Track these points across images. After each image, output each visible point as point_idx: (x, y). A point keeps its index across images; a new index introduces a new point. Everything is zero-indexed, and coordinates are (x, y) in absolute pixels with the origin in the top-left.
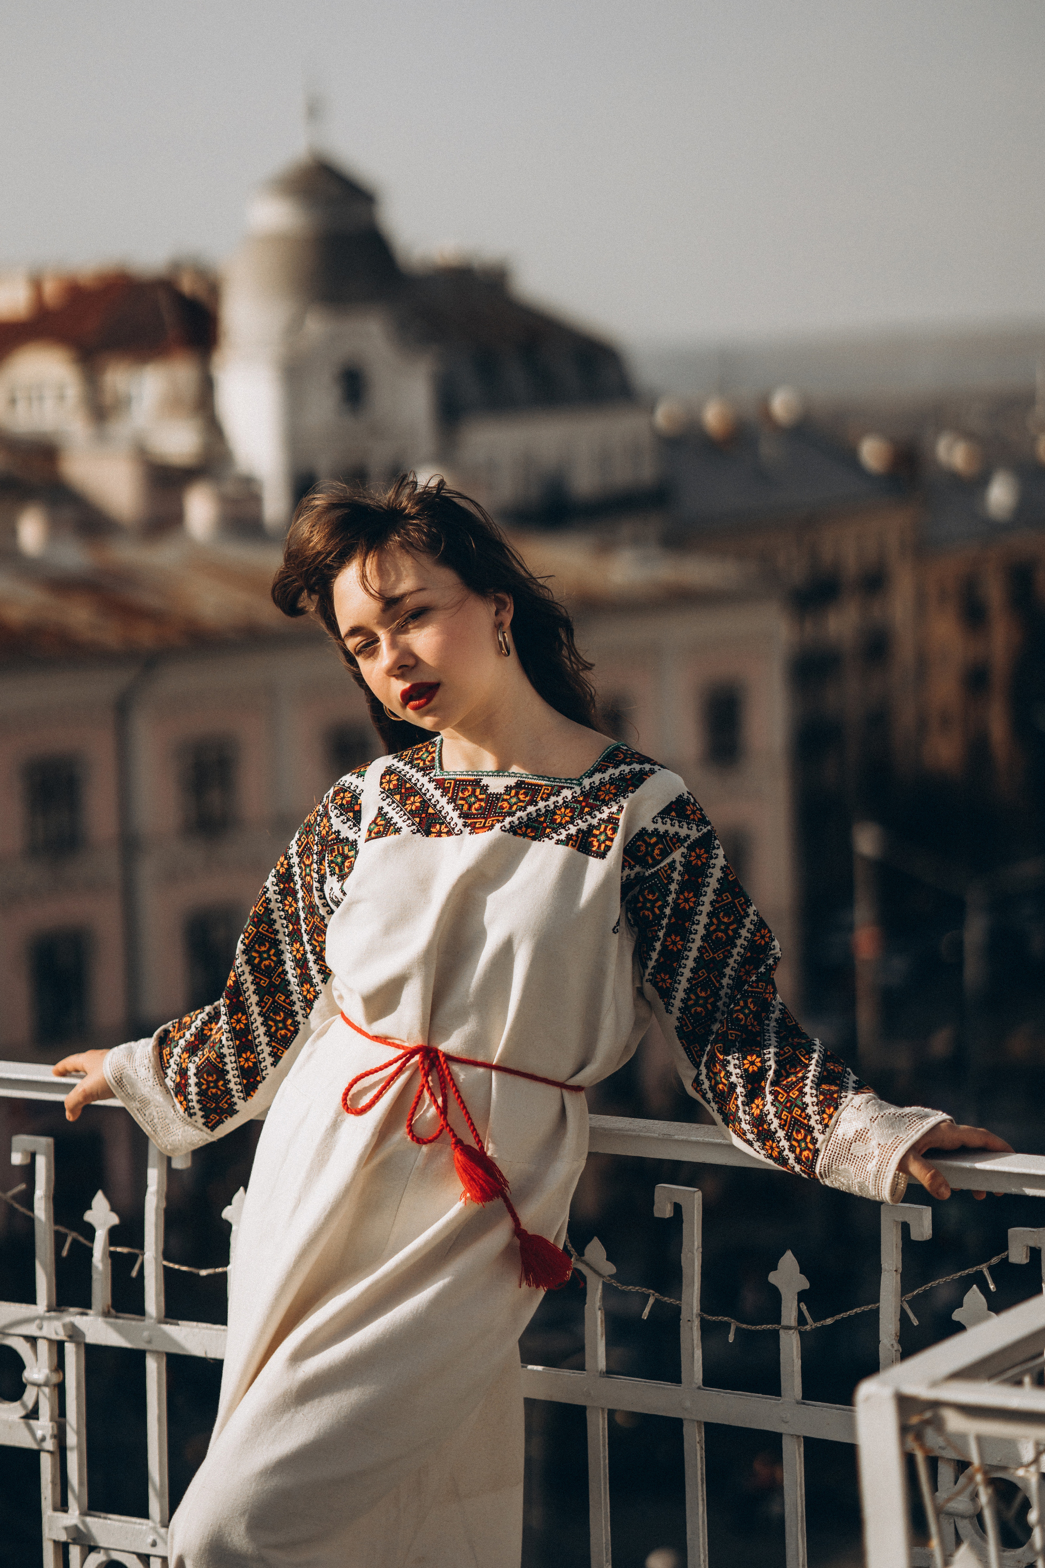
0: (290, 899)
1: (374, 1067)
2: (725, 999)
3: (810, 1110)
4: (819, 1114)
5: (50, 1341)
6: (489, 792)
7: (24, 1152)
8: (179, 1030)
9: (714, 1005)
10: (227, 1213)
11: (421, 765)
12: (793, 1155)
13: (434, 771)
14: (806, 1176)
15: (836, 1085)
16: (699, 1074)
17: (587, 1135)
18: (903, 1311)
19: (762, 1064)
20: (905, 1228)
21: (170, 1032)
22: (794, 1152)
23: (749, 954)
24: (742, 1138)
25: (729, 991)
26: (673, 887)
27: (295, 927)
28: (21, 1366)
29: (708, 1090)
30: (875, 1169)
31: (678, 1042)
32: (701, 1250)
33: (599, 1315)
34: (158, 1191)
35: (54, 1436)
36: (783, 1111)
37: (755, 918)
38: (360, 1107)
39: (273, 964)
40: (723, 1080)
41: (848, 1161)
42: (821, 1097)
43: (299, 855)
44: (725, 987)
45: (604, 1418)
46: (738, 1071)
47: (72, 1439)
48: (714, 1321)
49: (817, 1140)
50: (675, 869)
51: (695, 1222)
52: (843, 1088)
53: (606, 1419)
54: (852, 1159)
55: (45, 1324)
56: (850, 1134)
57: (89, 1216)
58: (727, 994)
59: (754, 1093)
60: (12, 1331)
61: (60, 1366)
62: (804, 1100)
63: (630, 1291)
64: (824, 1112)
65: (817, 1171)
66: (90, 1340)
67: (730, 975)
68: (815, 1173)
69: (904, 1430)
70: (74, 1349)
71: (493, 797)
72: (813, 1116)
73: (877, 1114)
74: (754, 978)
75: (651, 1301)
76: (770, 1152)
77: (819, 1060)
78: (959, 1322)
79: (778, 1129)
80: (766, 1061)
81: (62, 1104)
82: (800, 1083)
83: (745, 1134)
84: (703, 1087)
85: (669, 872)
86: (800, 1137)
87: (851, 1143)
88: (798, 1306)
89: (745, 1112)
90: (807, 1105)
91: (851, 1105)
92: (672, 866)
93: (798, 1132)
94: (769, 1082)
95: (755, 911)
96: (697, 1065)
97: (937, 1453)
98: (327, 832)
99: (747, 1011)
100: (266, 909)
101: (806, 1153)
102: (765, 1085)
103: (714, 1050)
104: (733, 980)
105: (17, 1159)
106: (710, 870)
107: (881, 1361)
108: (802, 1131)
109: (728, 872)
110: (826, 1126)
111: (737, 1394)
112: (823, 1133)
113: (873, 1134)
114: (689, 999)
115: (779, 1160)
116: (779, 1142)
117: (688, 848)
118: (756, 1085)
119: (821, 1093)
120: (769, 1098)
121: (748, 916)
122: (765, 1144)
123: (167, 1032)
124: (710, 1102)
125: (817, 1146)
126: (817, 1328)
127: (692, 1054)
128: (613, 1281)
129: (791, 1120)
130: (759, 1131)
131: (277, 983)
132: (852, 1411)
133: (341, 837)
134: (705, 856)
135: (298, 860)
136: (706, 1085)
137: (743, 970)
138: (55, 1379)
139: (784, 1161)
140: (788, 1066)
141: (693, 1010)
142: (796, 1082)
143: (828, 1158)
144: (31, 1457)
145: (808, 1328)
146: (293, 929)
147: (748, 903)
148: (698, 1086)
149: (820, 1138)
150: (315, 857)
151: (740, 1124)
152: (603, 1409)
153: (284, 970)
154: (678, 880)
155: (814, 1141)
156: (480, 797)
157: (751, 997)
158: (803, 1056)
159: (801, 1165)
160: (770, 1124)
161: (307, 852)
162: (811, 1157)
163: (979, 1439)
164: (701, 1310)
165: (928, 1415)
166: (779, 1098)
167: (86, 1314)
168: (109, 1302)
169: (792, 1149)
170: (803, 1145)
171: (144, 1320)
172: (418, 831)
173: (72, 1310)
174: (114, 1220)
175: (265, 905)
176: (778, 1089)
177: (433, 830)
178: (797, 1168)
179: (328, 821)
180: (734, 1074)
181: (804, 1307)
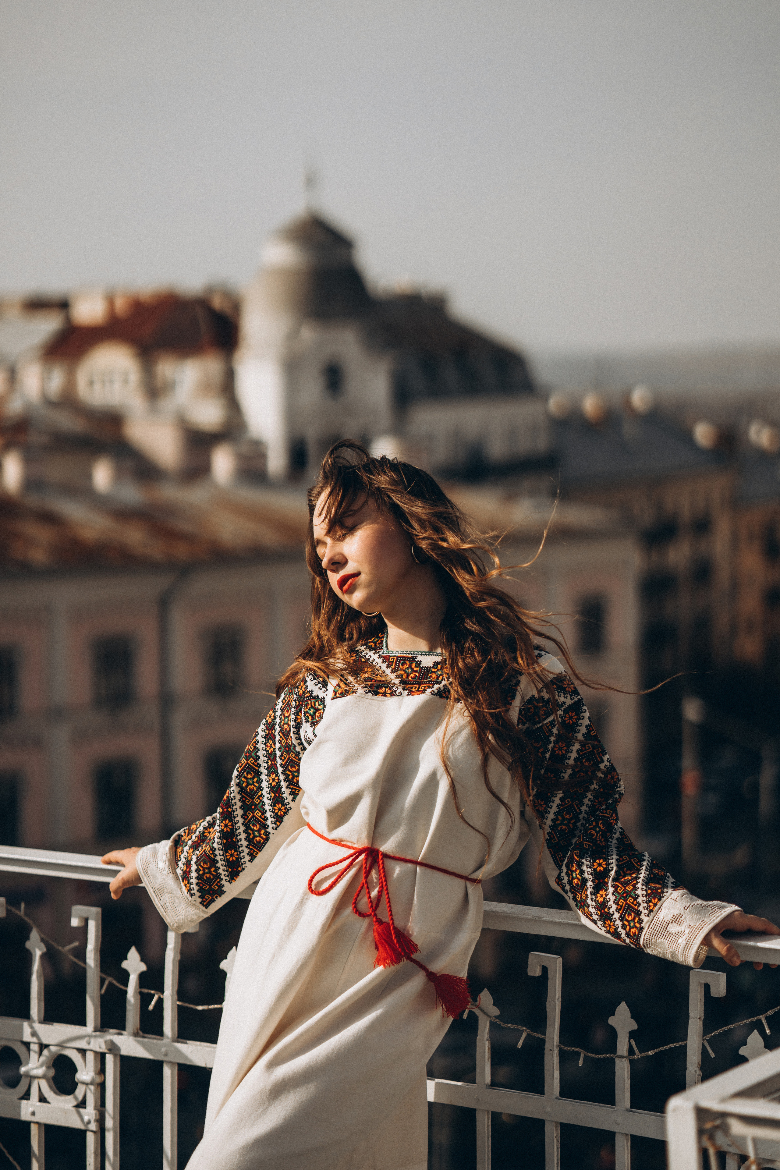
0: (271, 742)
1: (332, 862)
2: (582, 821)
3: (640, 900)
4: (646, 902)
5: (95, 1053)
6: (421, 666)
7: (80, 918)
8: (188, 835)
9: (575, 824)
10: (224, 965)
11: (373, 646)
12: (625, 932)
13: (382, 650)
14: (633, 946)
15: (660, 884)
16: (561, 872)
17: (482, 915)
18: (704, 1048)
19: (606, 866)
20: (707, 988)
21: (182, 836)
22: (625, 929)
23: (602, 790)
24: (589, 918)
25: (586, 816)
26: (552, 739)
27: (273, 763)
28: (75, 1070)
29: (567, 884)
30: (684, 942)
31: (547, 850)
32: (560, 1000)
33: (487, 1045)
34: (175, 948)
35: (97, 1121)
36: (620, 899)
37: (608, 764)
38: (321, 889)
39: (255, 789)
40: (578, 876)
41: (664, 936)
42: (649, 891)
43: (282, 710)
44: (583, 813)
45: (488, 1118)
46: (589, 870)
47: (109, 1123)
48: (569, 1051)
49: (643, 921)
50: (555, 726)
51: (557, 979)
52: (665, 886)
53: (490, 1118)
54: (667, 936)
55: (92, 1040)
56: (669, 918)
57: (125, 965)
58: (584, 817)
59: (600, 886)
60: (68, 1045)
61: (102, 1070)
62: (637, 892)
63: (509, 1028)
64: (650, 901)
65: (641, 943)
66: (124, 1052)
67: (587, 804)
68: (640, 944)
69: (701, 1132)
70: (112, 1059)
71: (424, 670)
72: (642, 904)
73: (689, 904)
74: (604, 807)
75: (524, 1035)
76: (608, 929)
77: (648, 867)
78: (743, 1056)
79: (615, 912)
80: (610, 864)
81: (107, 884)
82: (634, 881)
83: (591, 915)
84: (563, 881)
85: (550, 727)
86: (630, 918)
87: (668, 924)
88: (629, 1041)
89: (592, 899)
90: (639, 896)
91: (670, 897)
92: (552, 723)
93: (630, 915)
94: (611, 878)
95: (608, 759)
96: (560, 867)
97: (725, 1148)
98: (304, 692)
99: (598, 829)
100: (255, 747)
101: (633, 930)
102: (608, 881)
103: (573, 854)
104: (589, 808)
105: (75, 922)
106: (578, 728)
107: (687, 1082)
108: (633, 914)
109: (591, 729)
110: (651, 911)
111: (583, 1103)
112: (648, 916)
113: (685, 918)
114: (557, 819)
115: (615, 935)
116: (615, 922)
117: (564, 711)
118: (601, 881)
119: (649, 889)
120: (611, 890)
121: (603, 762)
122: (605, 923)
123: (180, 836)
124: (568, 892)
125: (642, 925)
126: (642, 1057)
127: (556, 859)
128: (497, 1020)
129: (625, 906)
130: (601, 913)
131: (257, 803)
132: (664, 1117)
133: (313, 695)
134: (575, 717)
135: (281, 713)
136: (566, 880)
137: (597, 801)
138: (98, 1080)
139: (617, 935)
140: (625, 869)
141: (559, 828)
142: (631, 880)
143: (649, 934)
144: (80, 1135)
145: (636, 1057)
146: (272, 764)
147: (604, 753)
148: (559, 881)
149: (645, 919)
150: (293, 710)
151: (588, 908)
152: (488, 1111)
153: (262, 794)
154: (556, 734)
155: (641, 921)
156: (415, 669)
157: (602, 819)
158: (636, 863)
159: (630, 939)
160: (609, 908)
161: (288, 708)
162: (637, 933)
163: (755, 1141)
164: (560, 1042)
165: (718, 1122)
166: (618, 890)
167: (121, 1034)
168: (139, 1026)
169: (624, 927)
170: (632, 924)
171: (162, 1040)
172: (369, 691)
173: (111, 1031)
174: (143, 967)
175: (254, 745)
176: (618, 884)
177: (380, 691)
178: (628, 941)
179: (305, 684)
180: (586, 872)
181: (633, 1042)
